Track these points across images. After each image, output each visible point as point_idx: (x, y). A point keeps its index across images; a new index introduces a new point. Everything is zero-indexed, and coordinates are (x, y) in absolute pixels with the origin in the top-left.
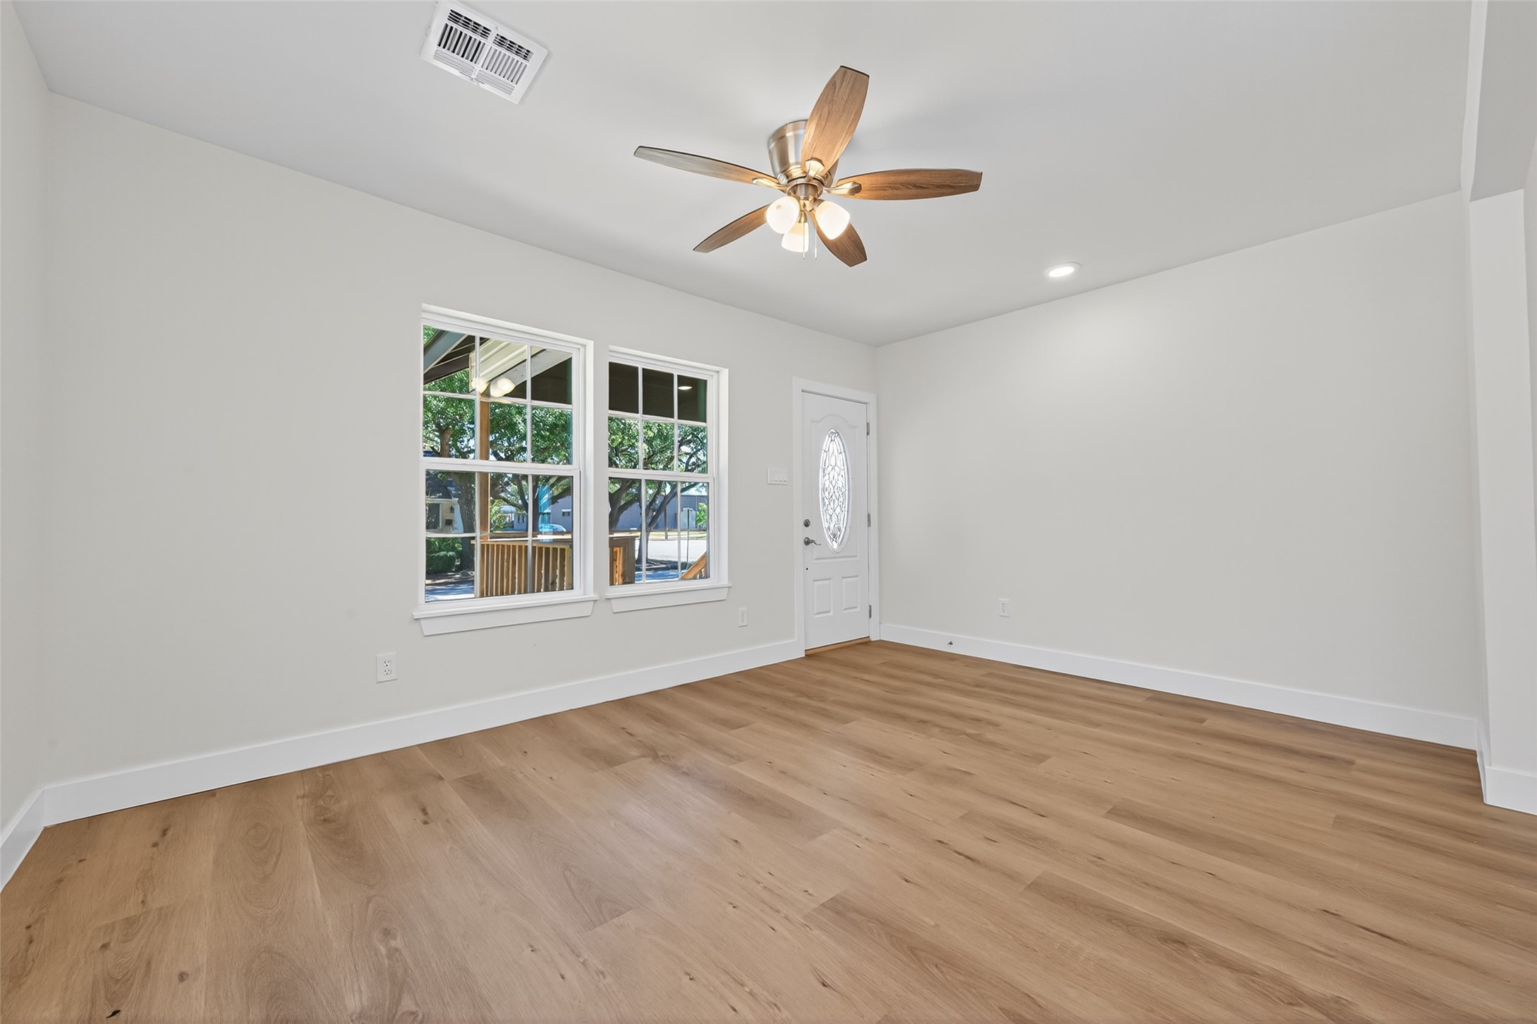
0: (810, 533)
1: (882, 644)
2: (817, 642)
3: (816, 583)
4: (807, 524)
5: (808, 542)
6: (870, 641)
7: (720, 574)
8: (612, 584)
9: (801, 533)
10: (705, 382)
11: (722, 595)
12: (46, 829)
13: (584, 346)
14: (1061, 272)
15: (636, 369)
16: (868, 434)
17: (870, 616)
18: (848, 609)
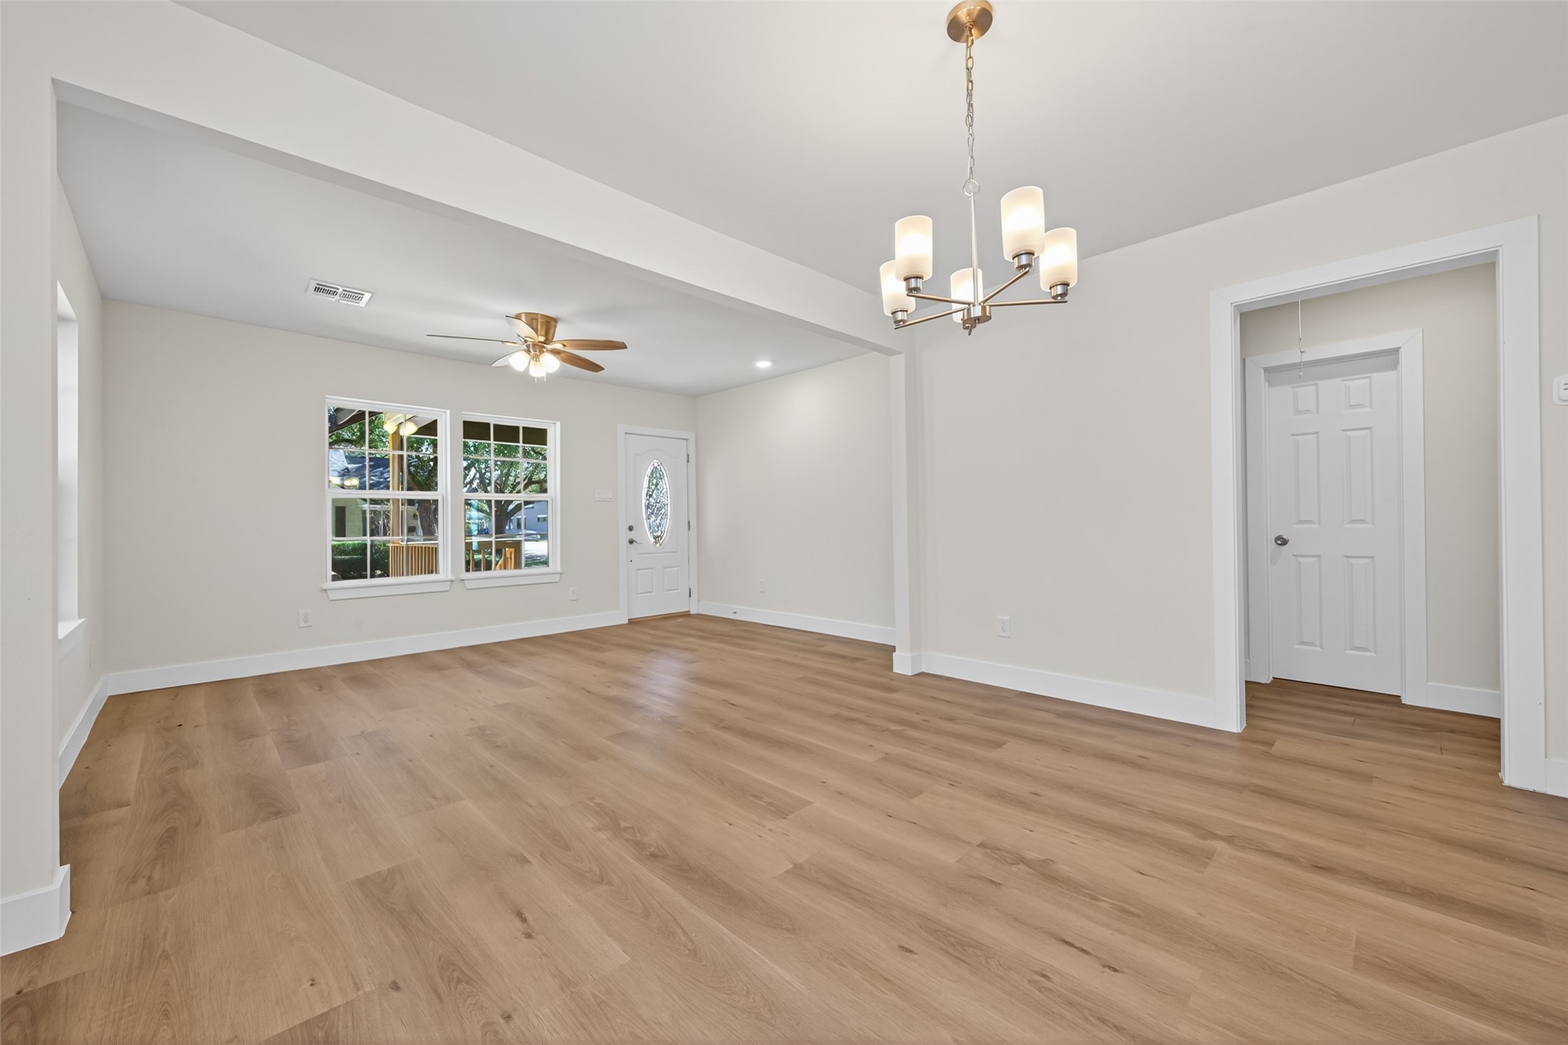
0: (632, 535)
1: (699, 617)
2: (638, 614)
3: (639, 571)
4: (631, 529)
5: (631, 542)
6: (690, 615)
7: (555, 565)
8: (468, 570)
9: (626, 535)
10: (546, 430)
11: (557, 578)
12: (109, 697)
13: (445, 413)
14: (764, 365)
15: (489, 424)
16: (688, 462)
17: (690, 596)
18: (669, 590)
